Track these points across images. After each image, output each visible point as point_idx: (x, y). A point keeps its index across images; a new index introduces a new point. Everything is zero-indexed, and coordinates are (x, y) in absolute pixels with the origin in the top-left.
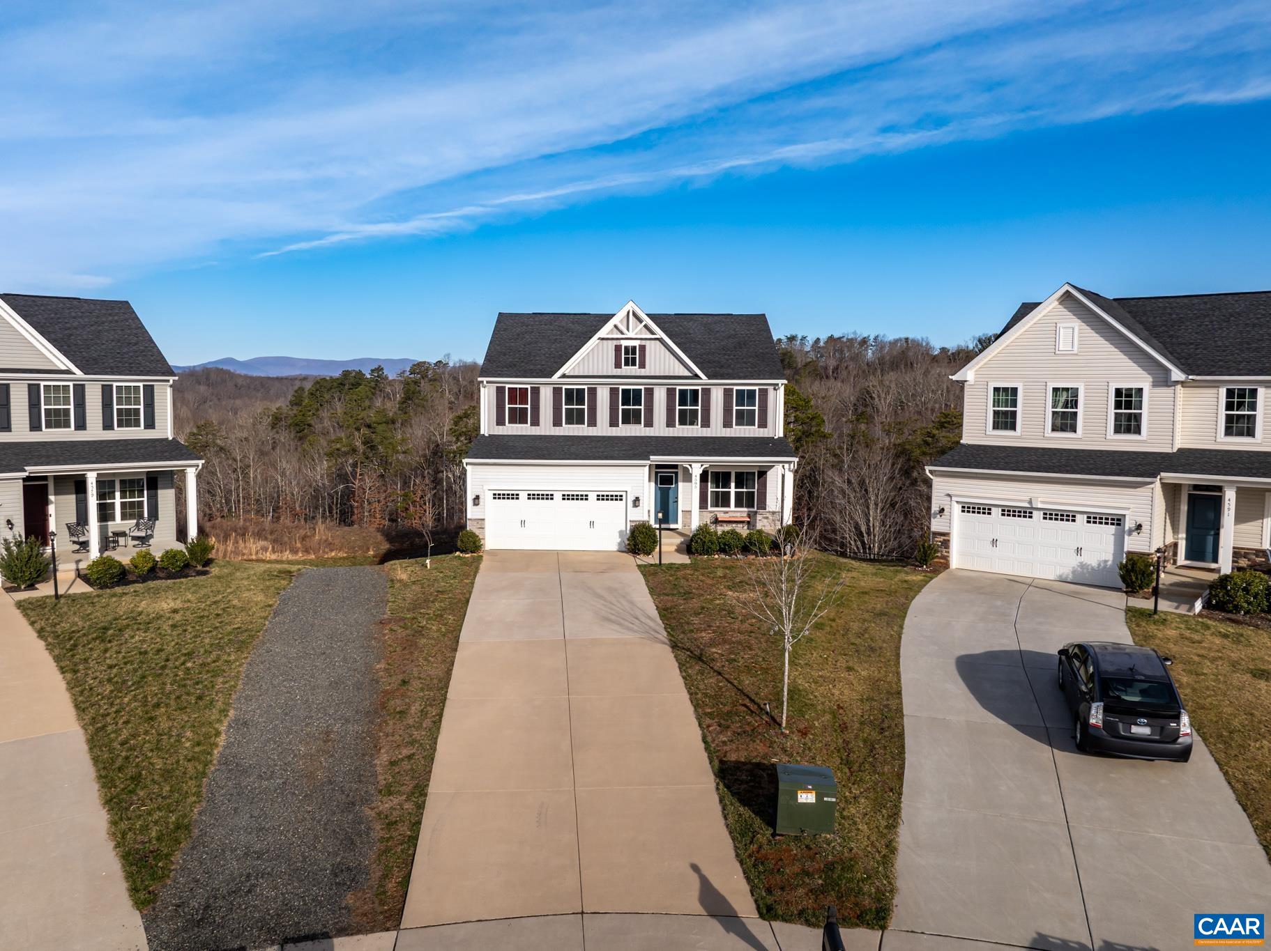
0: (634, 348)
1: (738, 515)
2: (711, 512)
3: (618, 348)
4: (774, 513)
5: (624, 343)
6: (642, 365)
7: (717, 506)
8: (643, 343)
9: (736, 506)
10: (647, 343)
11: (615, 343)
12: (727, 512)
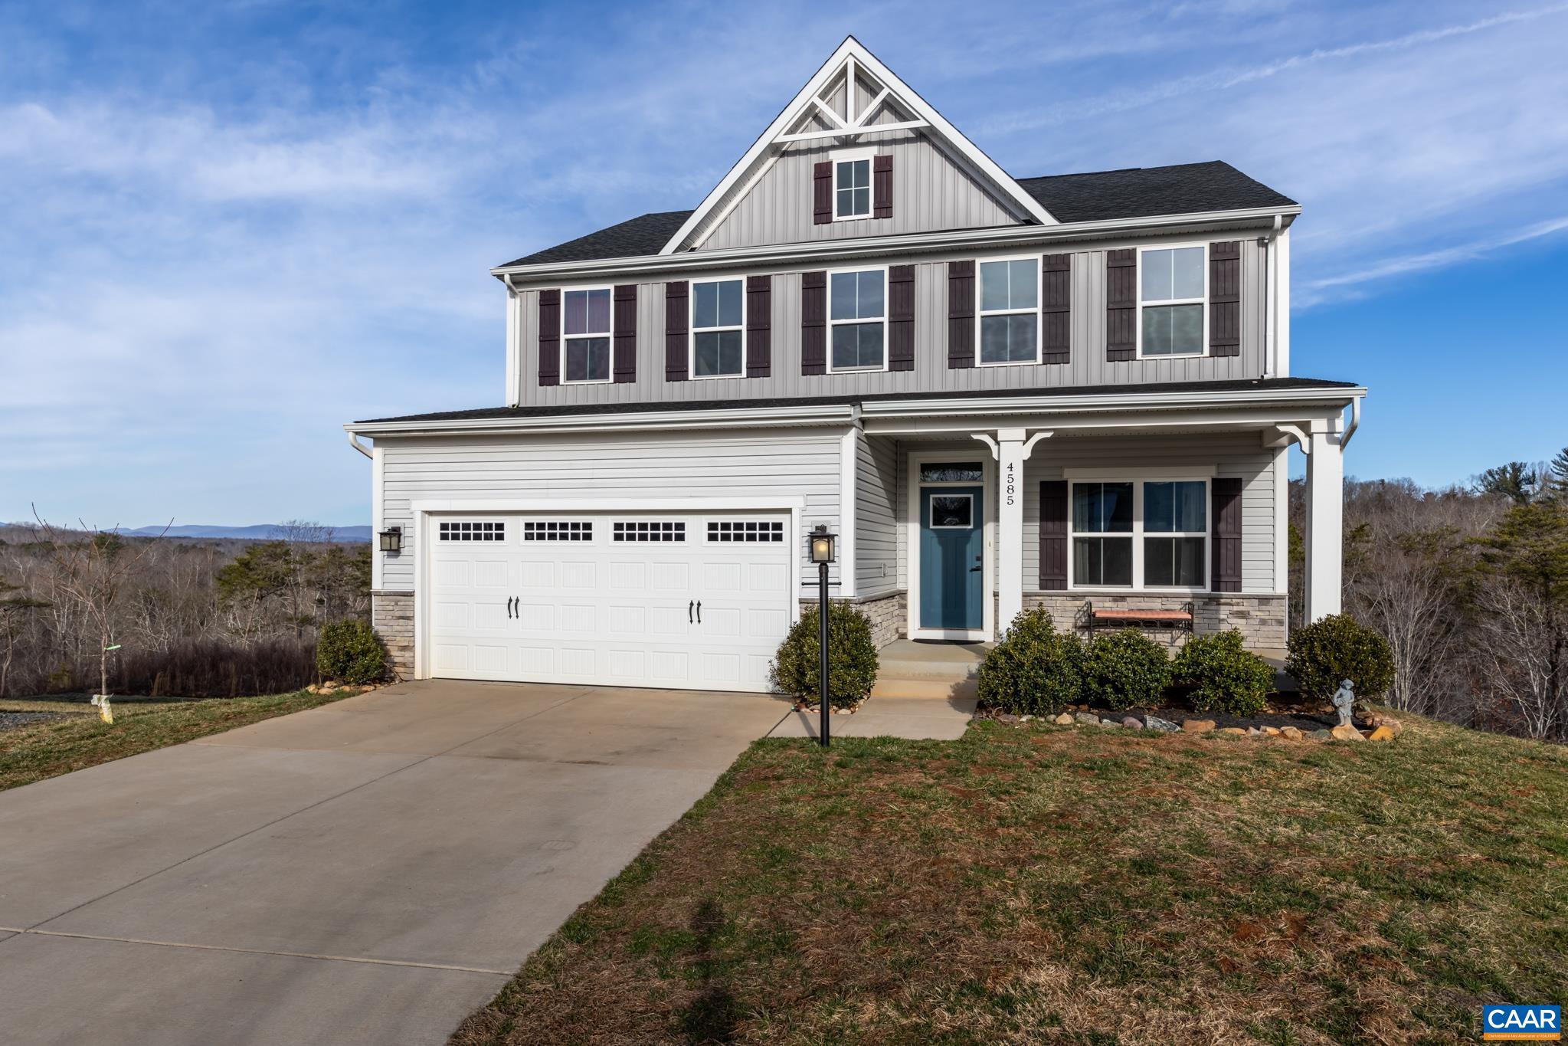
0: (862, 165)
1: (1157, 604)
2: (1075, 597)
3: (822, 173)
4: (1264, 600)
5: (838, 157)
6: (884, 208)
7: (1094, 580)
8: (886, 151)
9: (1148, 581)
10: (897, 152)
11: (816, 159)
12: (1121, 598)
